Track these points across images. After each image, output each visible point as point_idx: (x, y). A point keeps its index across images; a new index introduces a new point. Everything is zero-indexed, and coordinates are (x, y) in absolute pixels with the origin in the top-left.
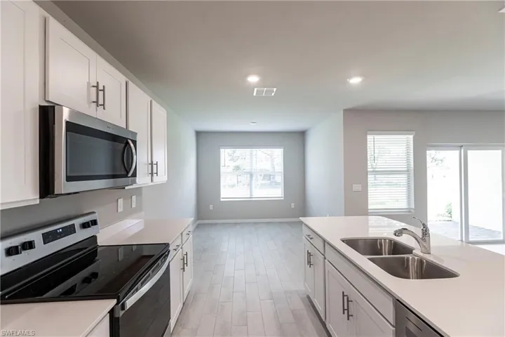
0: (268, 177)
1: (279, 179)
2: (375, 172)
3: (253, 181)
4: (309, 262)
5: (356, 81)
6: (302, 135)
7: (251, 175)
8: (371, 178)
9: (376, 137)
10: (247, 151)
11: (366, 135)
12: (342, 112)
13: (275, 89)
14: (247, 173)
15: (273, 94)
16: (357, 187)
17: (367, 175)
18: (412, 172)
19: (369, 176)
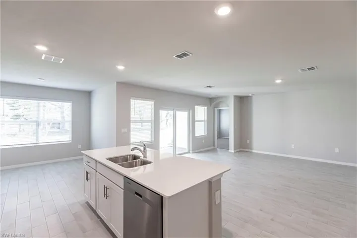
0: (58, 125)
1: (68, 127)
2: (136, 121)
3: (40, 130)
4: (87, 179)
5: (121, 68)
6: (89, 94)
7: (38, 124)
8: (132, 125)
9: (135, 101)
10: (34, 103)
11: (130, 99)
12: (116, 83)
13: (63, 59)
14: (33, 122)
15: (61, 62)
16: (124, 131)
17: (130, 123)
18: (153, 121)
19: (131, 124)
